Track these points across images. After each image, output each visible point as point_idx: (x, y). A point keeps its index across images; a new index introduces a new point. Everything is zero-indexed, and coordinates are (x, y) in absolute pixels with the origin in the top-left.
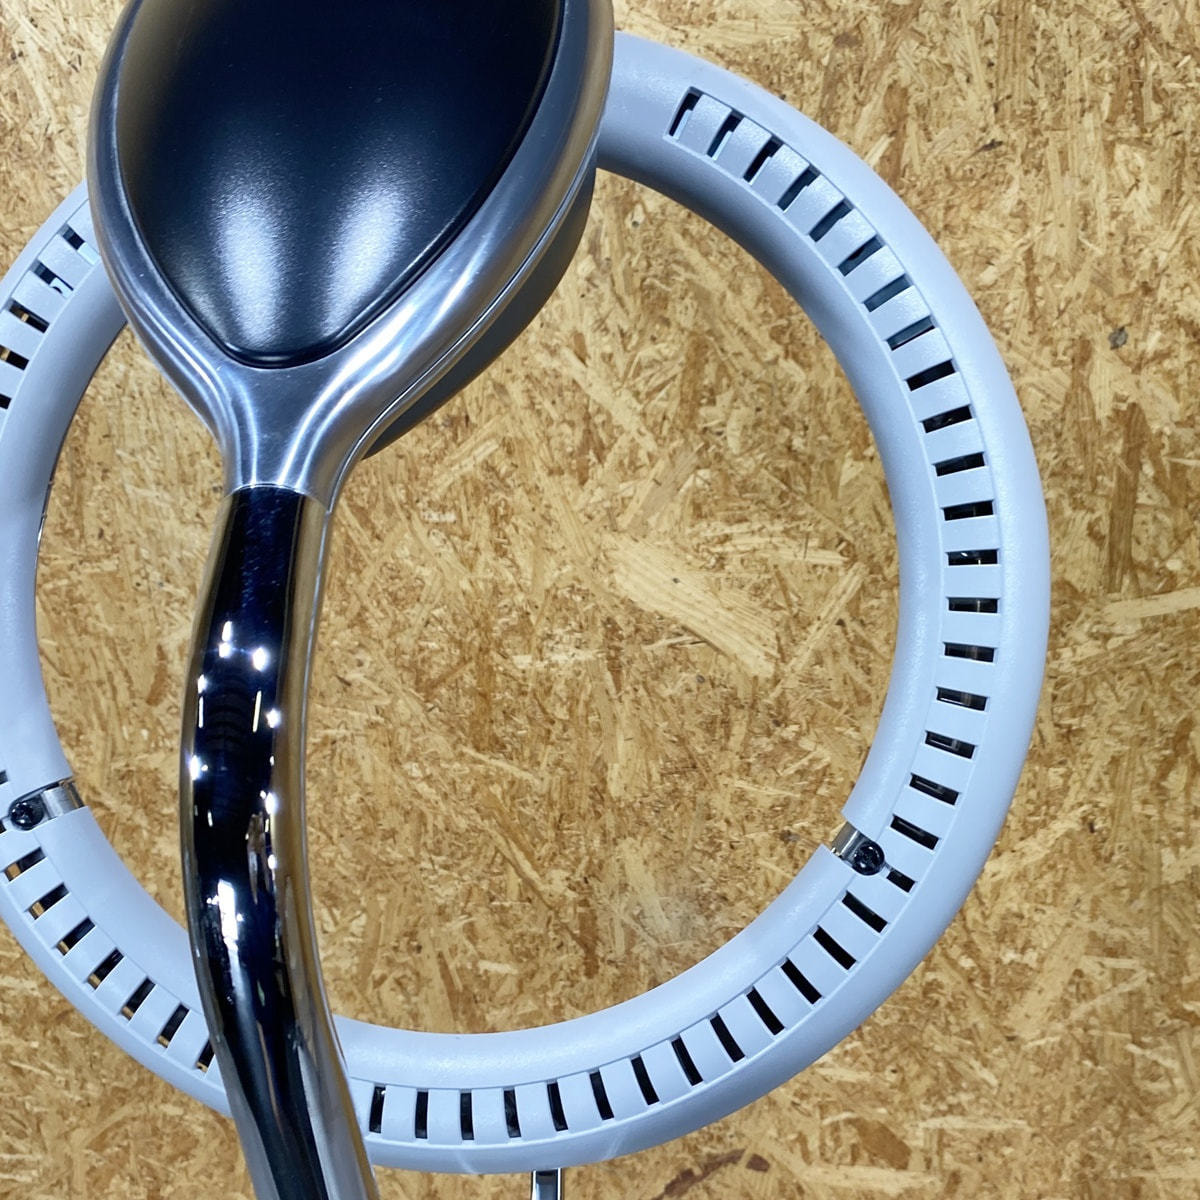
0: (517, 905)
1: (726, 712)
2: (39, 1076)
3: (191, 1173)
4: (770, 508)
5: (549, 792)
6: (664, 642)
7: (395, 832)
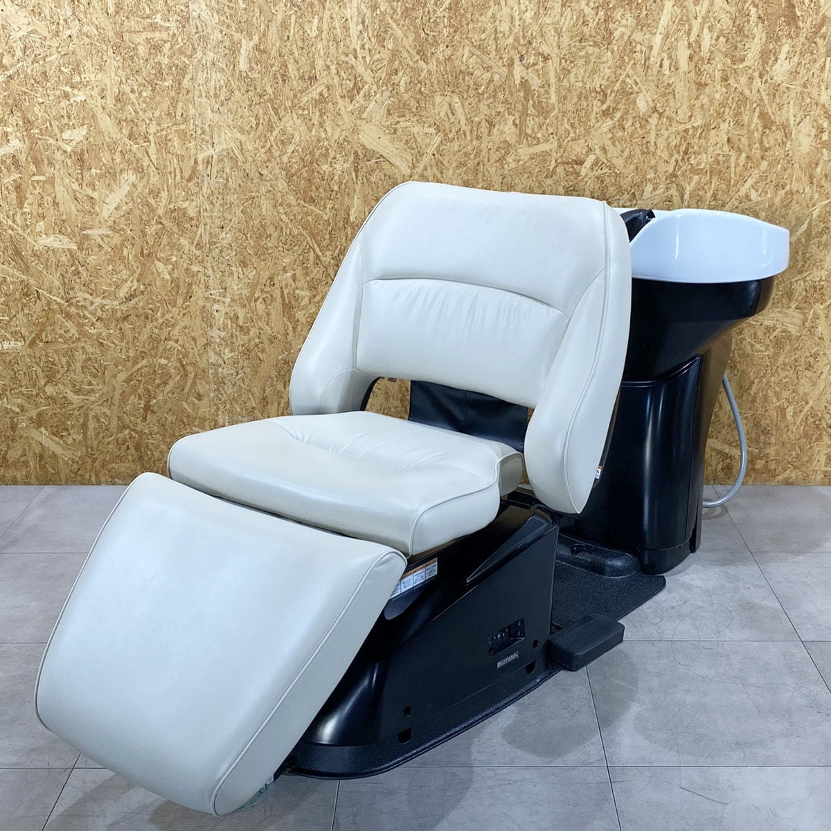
0: (313, 266)
2: (110, 347)
3: (166, 392)
4: (412, 112)
5: (329, 219)
6: (374, 161)
7: (271, 235)
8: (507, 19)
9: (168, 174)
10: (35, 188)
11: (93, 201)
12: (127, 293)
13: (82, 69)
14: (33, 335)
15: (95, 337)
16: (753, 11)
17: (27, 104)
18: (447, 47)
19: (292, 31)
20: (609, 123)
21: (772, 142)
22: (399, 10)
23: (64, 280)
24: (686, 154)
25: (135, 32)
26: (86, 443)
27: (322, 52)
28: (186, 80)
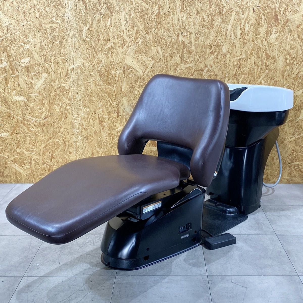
0: (109, 107)
1: (137, 79)
2: (39, 135)
3: (58, 151)
4: (144, 52)
5: (115, 91)
6: (130, 70)
7: (94, 96)
8: (177, 19)
9: (58, 74)
10: (12, 79)
11: (32, 84)
12: (44, 116)
13: (28, 37)
14: (12, 131)
15: (34, 132)
16: (263, 17)
17: (8, 49)
18: (156, 29)
19: (101, 23)
20: (212, 57)
21: (270, 63)
22: (139, 16)
23: (22, 112)
24: (240, 67)
25: (46, 24)
26: (31, 168)
27: (112, 30)
28: (64, 41)
